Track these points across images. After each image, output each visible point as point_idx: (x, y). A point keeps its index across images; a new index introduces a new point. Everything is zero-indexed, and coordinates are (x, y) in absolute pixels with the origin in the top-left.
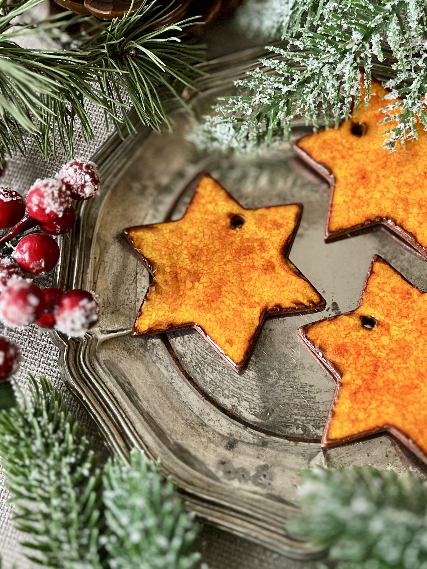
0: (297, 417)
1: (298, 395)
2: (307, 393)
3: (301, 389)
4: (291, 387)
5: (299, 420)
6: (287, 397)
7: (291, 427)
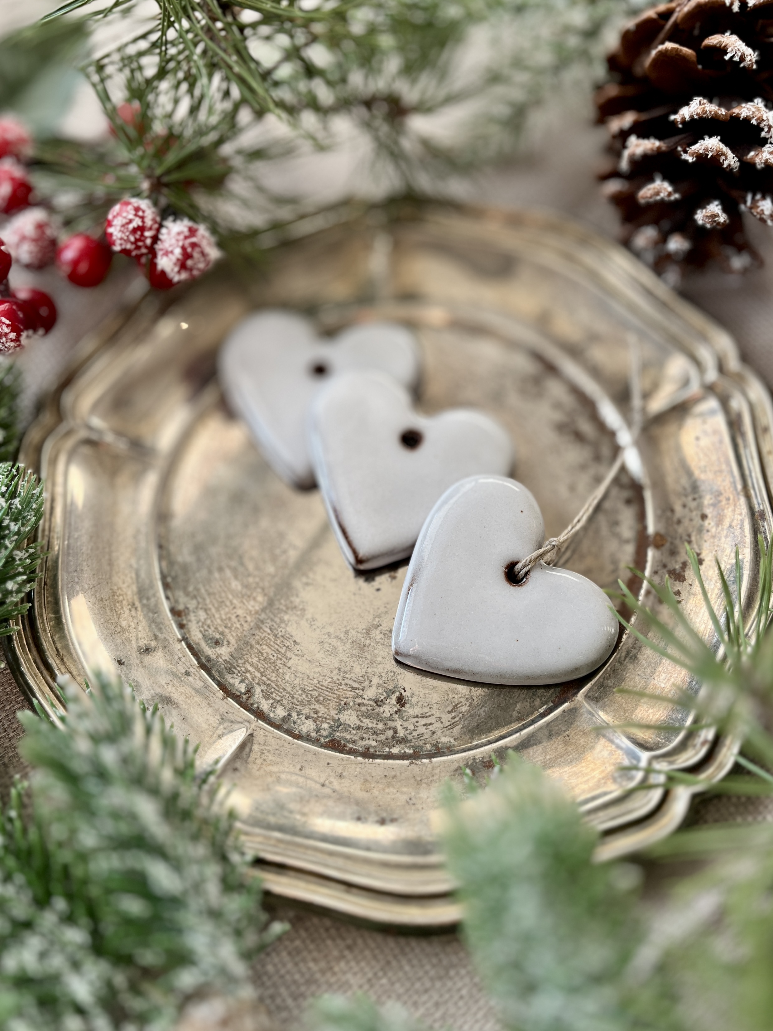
0: (250, 668)
1: (272, 643)
2: (284, 648)
3: (282, 639)
4: (271, 629)
5: (251, 674)
6: (257, 637)
7: (235, 675)
